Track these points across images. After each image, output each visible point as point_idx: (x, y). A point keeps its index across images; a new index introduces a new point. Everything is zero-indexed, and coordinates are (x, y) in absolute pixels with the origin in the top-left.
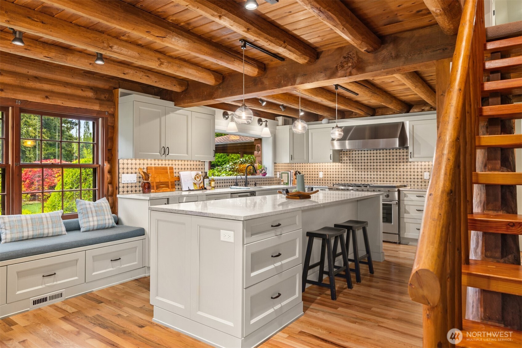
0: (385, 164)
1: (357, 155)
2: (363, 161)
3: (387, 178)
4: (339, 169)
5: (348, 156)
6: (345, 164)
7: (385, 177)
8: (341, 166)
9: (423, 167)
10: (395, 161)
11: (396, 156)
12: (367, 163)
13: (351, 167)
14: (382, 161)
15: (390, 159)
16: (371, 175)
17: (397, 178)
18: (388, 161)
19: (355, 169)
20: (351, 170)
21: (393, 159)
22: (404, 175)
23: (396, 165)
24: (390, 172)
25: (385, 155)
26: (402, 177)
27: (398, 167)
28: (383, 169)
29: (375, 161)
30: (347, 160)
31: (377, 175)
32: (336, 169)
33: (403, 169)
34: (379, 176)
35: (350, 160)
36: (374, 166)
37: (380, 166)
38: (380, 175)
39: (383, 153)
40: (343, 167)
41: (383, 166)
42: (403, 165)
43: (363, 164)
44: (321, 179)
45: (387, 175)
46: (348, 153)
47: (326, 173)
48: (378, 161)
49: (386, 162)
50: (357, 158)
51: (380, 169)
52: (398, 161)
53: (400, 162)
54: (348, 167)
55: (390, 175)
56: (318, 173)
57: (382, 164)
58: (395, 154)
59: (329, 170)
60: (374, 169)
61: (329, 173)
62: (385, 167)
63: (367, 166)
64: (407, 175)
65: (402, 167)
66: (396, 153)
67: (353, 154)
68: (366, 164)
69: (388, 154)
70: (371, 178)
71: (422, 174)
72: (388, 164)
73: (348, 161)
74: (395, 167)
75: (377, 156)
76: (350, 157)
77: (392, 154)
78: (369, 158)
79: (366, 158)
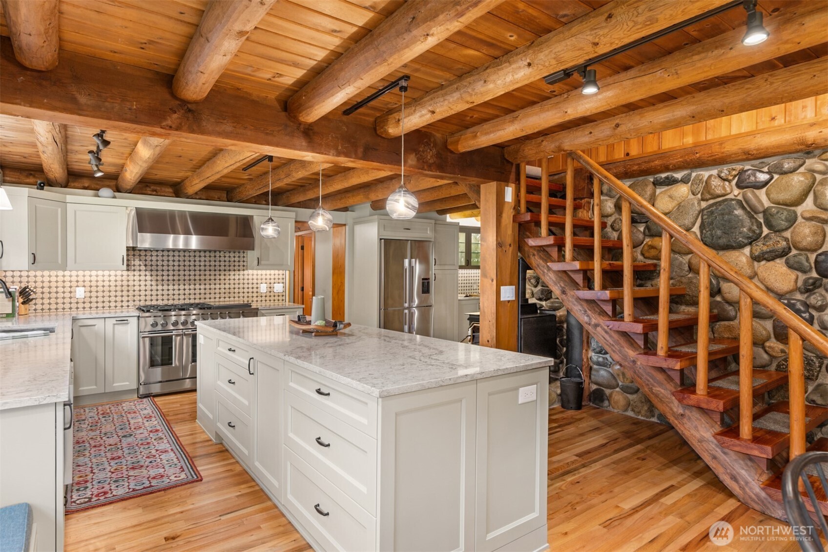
0: (207, 273)
1: (160, 258)
2: (171, 268)
5: (143, 258)
6: (137, 273)
7: (208, 291)
8: (128, 276)
9: (259, 277)
10: (222, 268)
11: (225, 261)
12: (179, 270)
13: (148, 278)
14: (202, 268)
15: (215, 266)
16: (184, 290)
17: (225, 293)
18: (213, 268)
19: (157, 280)
20: (148, 283)
21: (220, 266)
22: (234, 288)
23: (225, 275)
24: (215, 284)
25: (207, 259)
26: (232, 291)
27: (227, 277)
28: (205, 280)
29: (192, 268)
30: (140, 265)
31: (195, 289)
32: (116, 281)
33: (234, 279)
35: (146, 265)
36: (190, 275)
37: (200, 275)
38: (200, 289)
39: (205, 256)
40: (131, 278)
41: (205, 275)
42: (234, 275)
43: (171, 273)
44: (81, 301)
45: (210, 289)
46: (143, 253)
47: (94, 289)
48: (197, 268)
49: (210, 270)
50: (160, 263)
51: (200, 280)
52: (227, 268)
53: (230, 270)
54: (143, 278)
55: (215, 289)
56: (72, 289)
57: (202, 273)
58: (222, 259)
59: (100, 284)
60: (190, 280)
61: (100, 289)
62: (208, 277)
63: (179, 275)
64: (239, 288)
65: (232, 277)
66: (225, 257)
67: (152, 256)
68: (176, 273)
69: (212, 259)
70: (184, 294)
71: (258, 286)
72: (213, 273)
73: (143, 268)
74: (222, 277)
76: (146, 260)
77: (218, 259)
78: (182, 263)
79: (176, 263)
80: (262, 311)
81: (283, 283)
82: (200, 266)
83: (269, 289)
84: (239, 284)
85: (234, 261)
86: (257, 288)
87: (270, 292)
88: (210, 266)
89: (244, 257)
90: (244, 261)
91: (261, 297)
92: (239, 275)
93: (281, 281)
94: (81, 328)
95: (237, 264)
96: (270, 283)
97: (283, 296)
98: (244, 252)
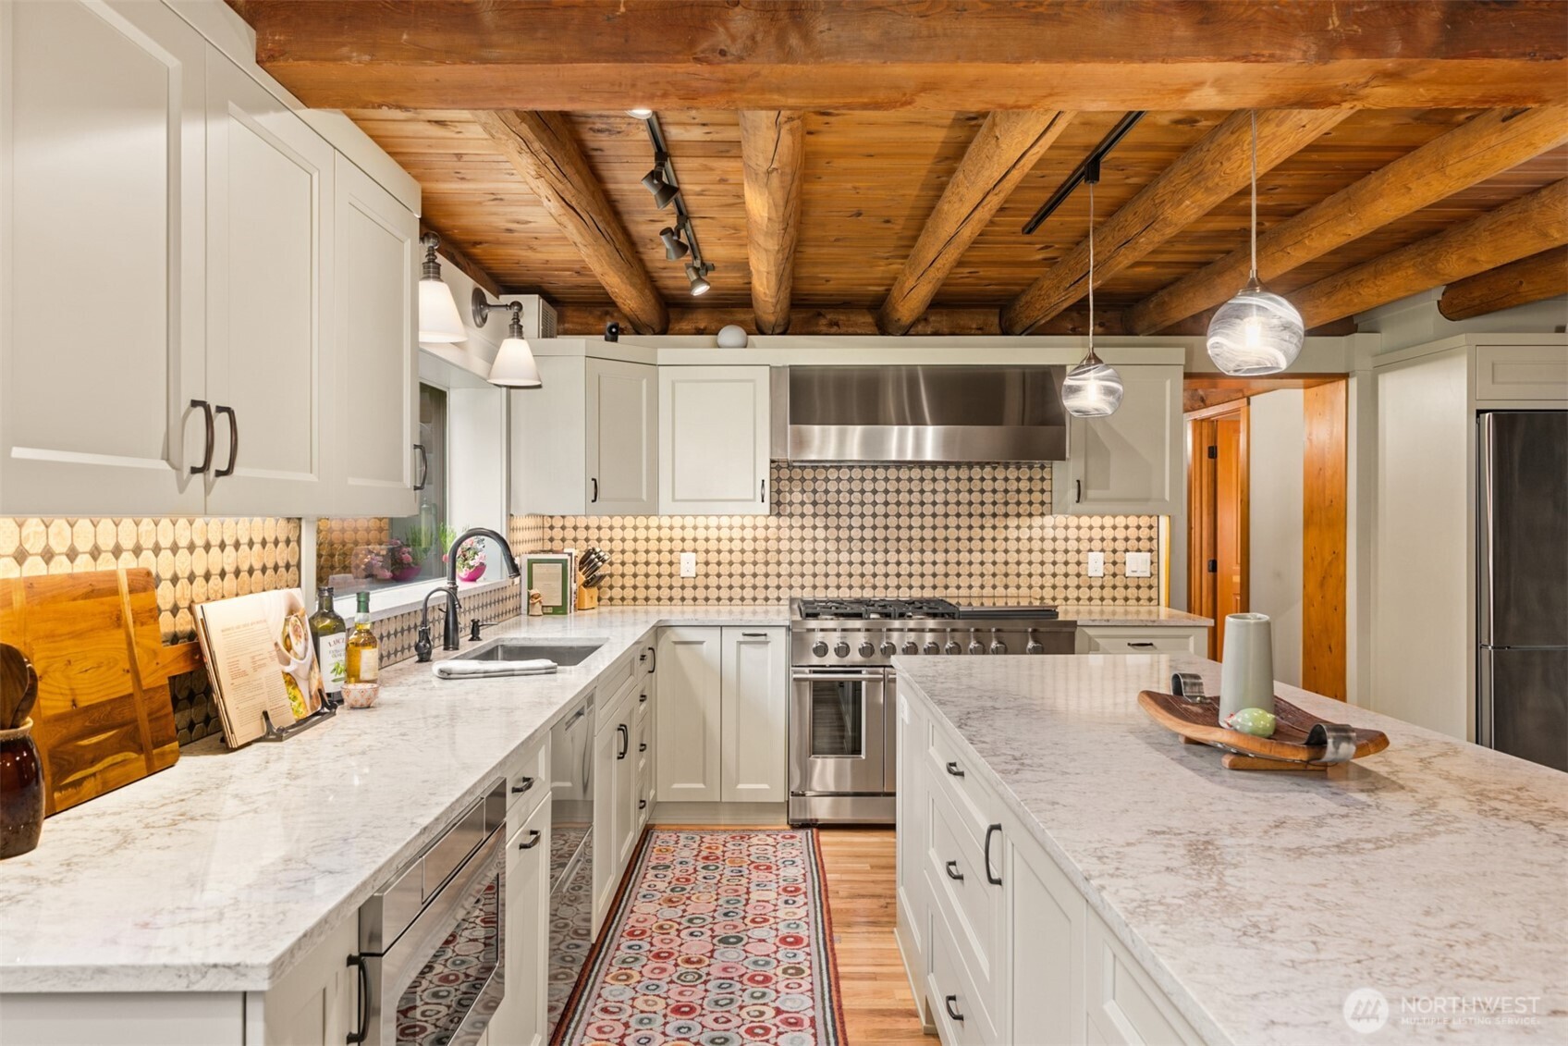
0: (952, 521)
1: (844, 486)
2: (868, 510)
3: (958, 575)
4: (767, 540)
5: (809, 486)
6: (797, 522)
7: (952, 569)
8: (779, 528)
9: (1084, 533)
10: (988, 509)
11: (994, 491)
12: (886, 516)
13: (820, 533)
14: (940, 509)
15: (970, 503)
16: (898, 563)
17: (994, 575)
18: (964, 509)
19: (838, 539)
20: (820, 545)
21: (982, 503)
22: (1018, 563)
23: (994, 527)
24: (970, 551)
25: (952, 486)
26: (1012, 569)
27: (1000, 534)
28: (946, 539)
29: (916, 509)
30: (803, 503)
32: (755, 540)
33: (1018, 539)
34: (928, 569)
35: (815, 503)
36: (910, 528)
37: (934, 528)
39: (946, 480)
40: (785, 533)
41: (946, 527)
42: (1018, 527)
43: (868, 521)
44: (689, 583)
45: (958, 563)
46: (809, 474)
47: (713, 557)
48: (928, 509)
50: (844, 498)
51: (934, 539)
52: (1000, 509)
53: (1006, 515)
54: (808, 533)
55: (970, 563)
56: (674, 557)
57: (940, 521)
58: (988, 485)
59: (725, 546)
60: (910, 539)
61: (725, 557)
62: (952, 533)
63: (886, 527)
64: (1030, 563)
65: (1012, 533)
66: (994, 479)
67: (827, 480)
68: (880, 521)
69: (964, 485)
70: (898, 575)
71: (1082, 557)
72: (964, 521)
73: (809, 509)
74: (988, 533)
75: (922, 492)
76: (815, 491)
77: (976, 485)
78: (892, 498)
79: (880, 498)
80: (1086, 630)
81: (1151, 551)
82: (934, 503)
83: (1111, 569)
84: (1030, 551)
85: (1018, 491)
86: (1079, 563)
87: (1114, 575)
88: (958, 503)
89: (1043, 479)
90: (1042, 491)
91: (1090, 587)
92: (1030, 527)
93: (1144, 544)
94: (678, 647)
95: (1024, 498)
96: (1114, 551)
97: (1150, 587)
98: (1043, 467)
